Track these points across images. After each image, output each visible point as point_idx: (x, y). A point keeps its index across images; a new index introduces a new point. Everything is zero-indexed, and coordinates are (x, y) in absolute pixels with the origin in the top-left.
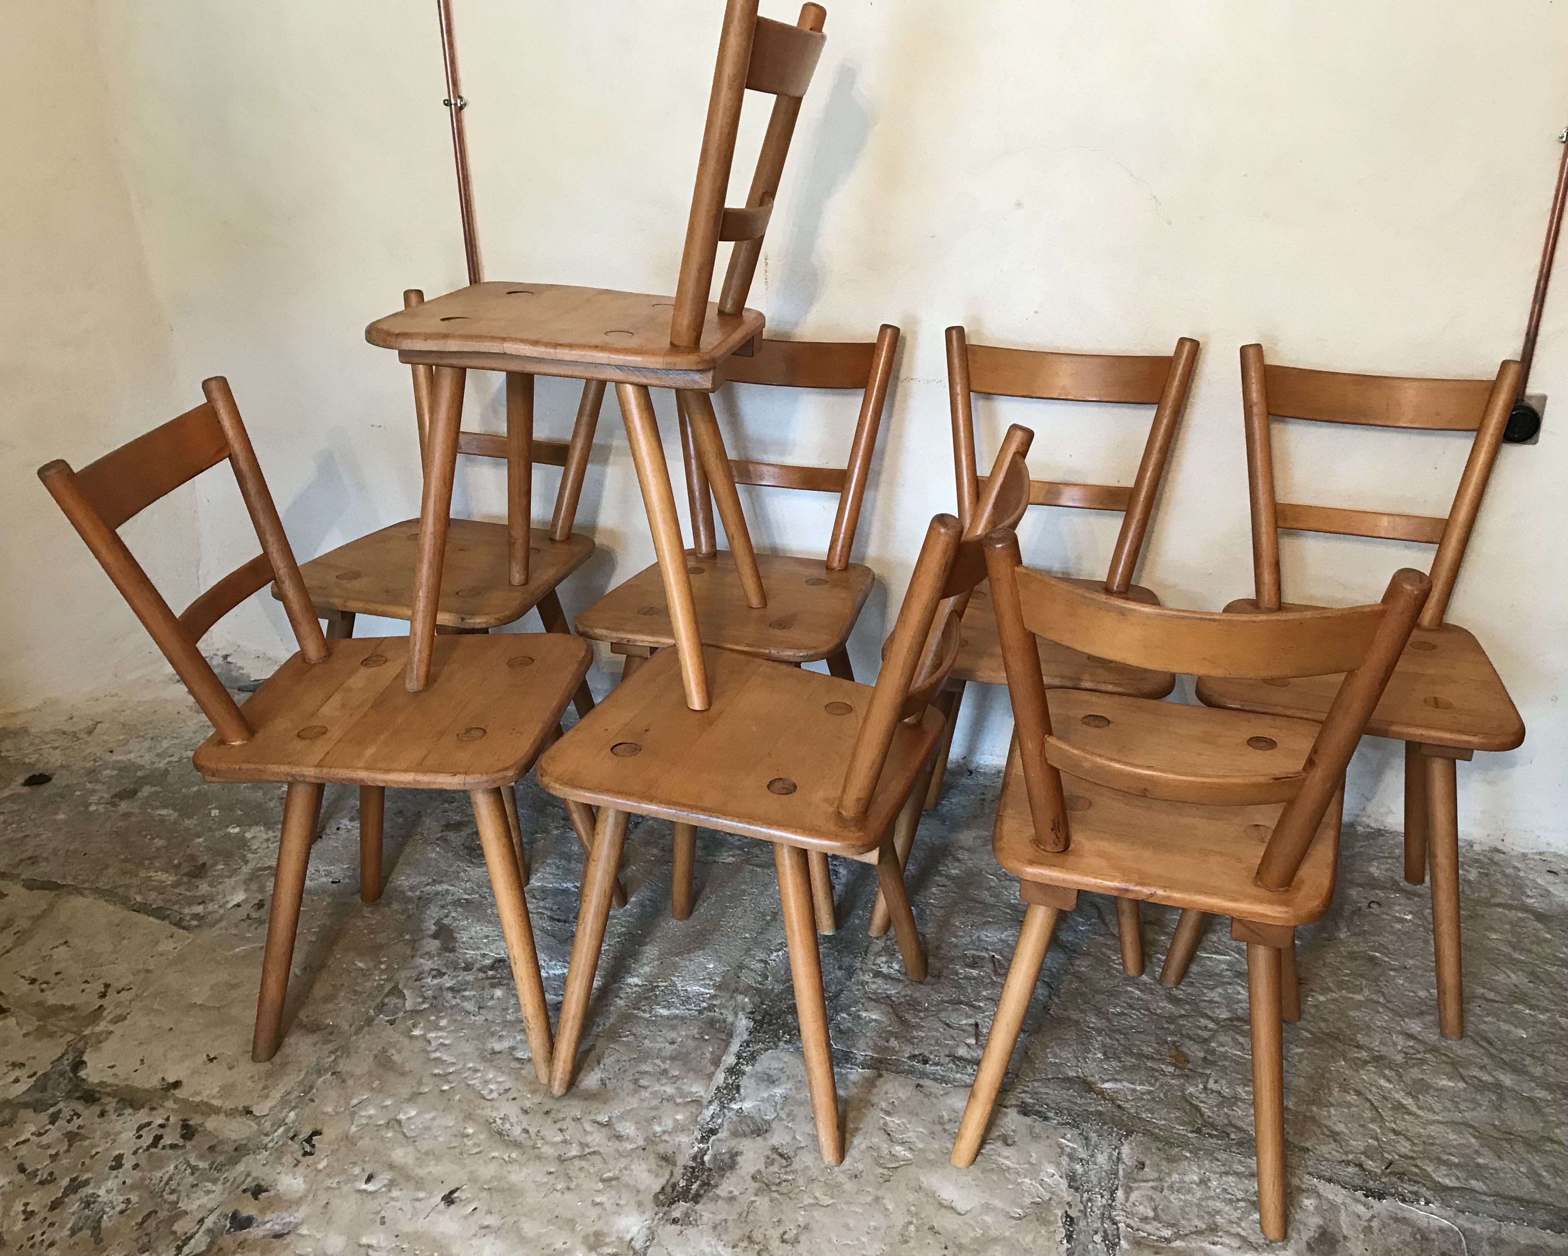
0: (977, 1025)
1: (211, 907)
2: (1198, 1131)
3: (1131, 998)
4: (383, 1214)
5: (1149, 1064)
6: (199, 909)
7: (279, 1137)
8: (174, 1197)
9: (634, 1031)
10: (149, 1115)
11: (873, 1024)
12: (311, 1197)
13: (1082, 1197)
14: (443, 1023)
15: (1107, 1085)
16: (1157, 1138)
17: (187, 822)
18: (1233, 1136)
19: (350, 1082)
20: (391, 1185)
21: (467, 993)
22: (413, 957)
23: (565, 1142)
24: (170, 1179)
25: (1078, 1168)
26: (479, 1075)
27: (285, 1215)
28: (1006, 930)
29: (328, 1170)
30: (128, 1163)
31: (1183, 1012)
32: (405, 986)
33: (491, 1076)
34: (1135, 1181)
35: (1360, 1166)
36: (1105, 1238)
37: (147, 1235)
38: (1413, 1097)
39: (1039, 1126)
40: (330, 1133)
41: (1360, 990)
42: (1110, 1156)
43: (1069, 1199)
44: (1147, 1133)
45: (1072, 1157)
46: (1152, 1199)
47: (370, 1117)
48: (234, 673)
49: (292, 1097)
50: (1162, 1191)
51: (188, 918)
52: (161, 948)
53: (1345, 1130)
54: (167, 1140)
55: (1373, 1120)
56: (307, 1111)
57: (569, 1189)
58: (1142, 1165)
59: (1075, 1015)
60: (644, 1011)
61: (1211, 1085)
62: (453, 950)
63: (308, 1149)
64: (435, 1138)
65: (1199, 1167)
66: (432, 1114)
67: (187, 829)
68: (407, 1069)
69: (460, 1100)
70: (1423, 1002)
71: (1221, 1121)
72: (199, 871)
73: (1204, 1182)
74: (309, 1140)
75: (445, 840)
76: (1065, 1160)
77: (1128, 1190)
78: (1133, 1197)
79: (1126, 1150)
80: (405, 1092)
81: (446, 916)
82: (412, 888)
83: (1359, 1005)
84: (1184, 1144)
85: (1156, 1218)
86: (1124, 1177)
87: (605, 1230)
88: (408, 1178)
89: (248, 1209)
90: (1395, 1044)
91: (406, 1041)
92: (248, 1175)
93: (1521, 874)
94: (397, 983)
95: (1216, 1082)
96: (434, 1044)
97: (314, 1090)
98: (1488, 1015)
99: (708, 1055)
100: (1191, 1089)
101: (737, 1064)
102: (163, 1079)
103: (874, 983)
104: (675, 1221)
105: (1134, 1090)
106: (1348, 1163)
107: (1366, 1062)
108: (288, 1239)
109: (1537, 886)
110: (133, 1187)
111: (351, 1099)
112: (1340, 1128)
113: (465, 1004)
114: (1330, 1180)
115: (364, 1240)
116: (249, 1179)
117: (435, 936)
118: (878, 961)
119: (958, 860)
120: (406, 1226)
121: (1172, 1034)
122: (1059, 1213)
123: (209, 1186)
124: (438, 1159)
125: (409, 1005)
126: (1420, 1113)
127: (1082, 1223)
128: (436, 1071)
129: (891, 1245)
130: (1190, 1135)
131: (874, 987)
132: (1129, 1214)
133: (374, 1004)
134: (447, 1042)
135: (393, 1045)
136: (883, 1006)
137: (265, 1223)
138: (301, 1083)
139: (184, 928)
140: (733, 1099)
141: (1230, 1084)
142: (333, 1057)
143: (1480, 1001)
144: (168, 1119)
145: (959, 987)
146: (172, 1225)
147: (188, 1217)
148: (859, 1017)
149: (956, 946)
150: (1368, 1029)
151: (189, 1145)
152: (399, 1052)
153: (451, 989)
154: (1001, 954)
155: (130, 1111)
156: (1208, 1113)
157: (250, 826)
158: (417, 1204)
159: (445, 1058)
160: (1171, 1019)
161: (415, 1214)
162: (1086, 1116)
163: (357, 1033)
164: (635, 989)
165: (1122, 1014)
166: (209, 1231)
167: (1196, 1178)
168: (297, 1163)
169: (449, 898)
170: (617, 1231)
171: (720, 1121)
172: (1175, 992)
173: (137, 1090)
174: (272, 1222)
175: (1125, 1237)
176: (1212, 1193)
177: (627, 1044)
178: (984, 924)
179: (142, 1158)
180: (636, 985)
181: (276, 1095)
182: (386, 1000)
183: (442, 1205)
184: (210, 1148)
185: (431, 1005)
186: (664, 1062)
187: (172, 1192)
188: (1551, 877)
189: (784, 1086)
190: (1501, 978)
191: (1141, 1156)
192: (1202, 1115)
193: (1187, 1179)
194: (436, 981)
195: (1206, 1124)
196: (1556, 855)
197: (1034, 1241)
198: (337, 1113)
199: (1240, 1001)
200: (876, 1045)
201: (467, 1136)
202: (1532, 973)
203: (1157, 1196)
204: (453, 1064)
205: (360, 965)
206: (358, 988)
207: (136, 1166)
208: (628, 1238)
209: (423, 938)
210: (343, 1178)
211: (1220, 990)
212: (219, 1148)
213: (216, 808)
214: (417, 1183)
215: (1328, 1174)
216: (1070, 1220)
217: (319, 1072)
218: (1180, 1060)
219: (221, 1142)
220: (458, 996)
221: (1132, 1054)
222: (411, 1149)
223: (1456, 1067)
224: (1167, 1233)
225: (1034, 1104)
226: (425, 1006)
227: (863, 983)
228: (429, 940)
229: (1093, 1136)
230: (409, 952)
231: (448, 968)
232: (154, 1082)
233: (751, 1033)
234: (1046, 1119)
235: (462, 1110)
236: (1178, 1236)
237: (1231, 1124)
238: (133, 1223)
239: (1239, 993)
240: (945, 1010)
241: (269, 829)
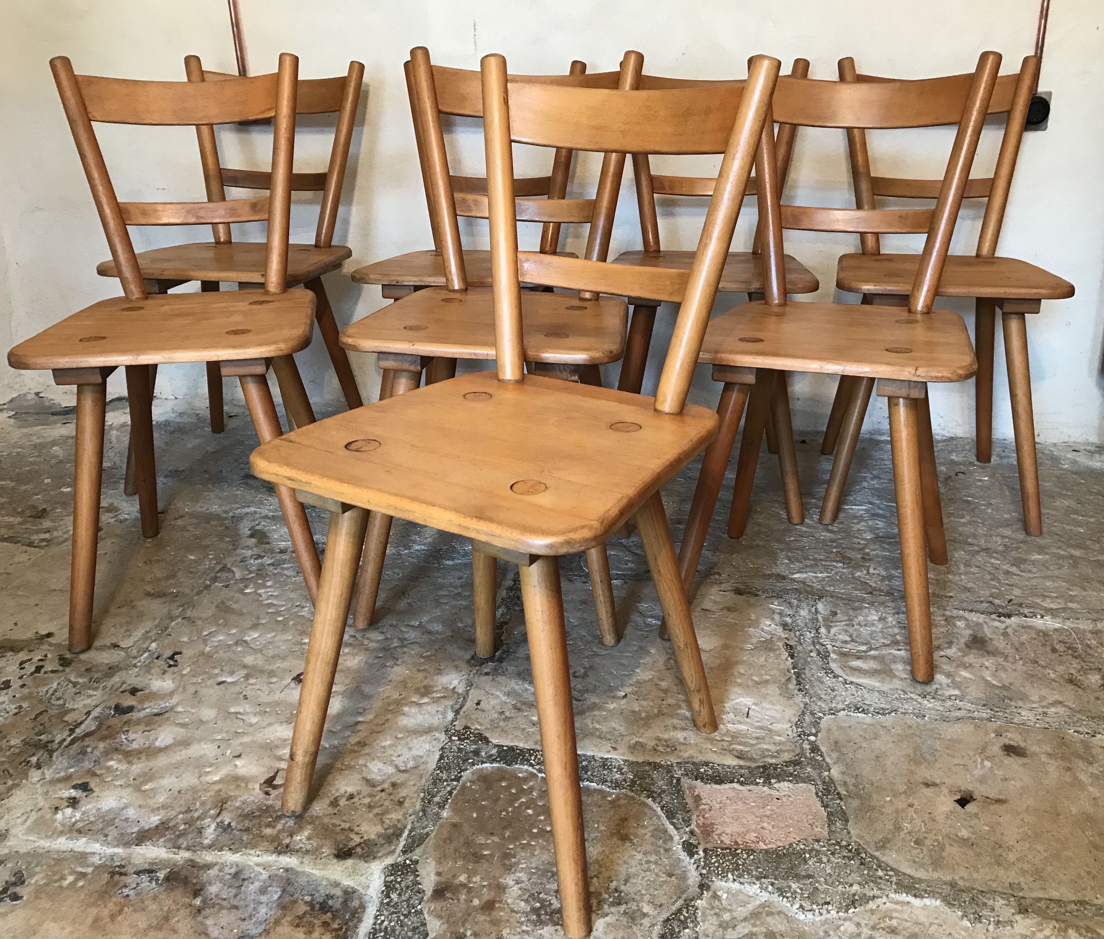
1: (55, 534)
2: (871, 593)
3: (800, 532)
4: (244, 693)
5: (823, 563)
6: (46, 536)
7: (147, 658)
8: (61, 702)
9: (428, 574)
10: (28, 655)
11: (613, 557)
12: (181, 690)
13: (795, 634)
14: (269, 584)
15: (796, 576)
16: (842, 599)
17: (24, 488)
18: (896, 594)
19: (199, 622)
20: (247, 677)
21: (286, 566)
22: (235, 550)
23: (387, 639)
24: (55, 691)
25: (789, 620)
26: (306, 609)
27: (160, 702)
29: (192, 673)
30: (16, 684)
31: (840, 537)
32: (232, 566)
34: (832, 622)
35: (991, 602)
36: (819, 654)
37: (42, 724)
38: (1016, 566)
39: (752, 600)
40: (188, 652)
41: (963, 517)
42: (810, 611)
43: (786, 636)
44: (832, 596)
45: (781, 614)
46: (846, 631)
47: (220, 641)
48: (47, 404)
49: (152, 634)
50: (853, 626)
51: (37, 541)
52: (17, 559)
53: (975, 586)
54: (49, 667)
55: (992, 580)
56: (166, 641)
57: (396, 664)
58: (835, 614)
59: (761, 543)
60: (431, 564)
61: (871, 571)
62: (268, 543)
63: (172, 663)
64: (279, 647)
65: (877, 611)
66: (273, 634)
67: (25, 491)
68: (245, 612)
69: (294, 624)
70: (1007, 520)
71: (885, 588)
72: (42, 514)
73: (882, 620)
74: (172, 658)
75: (247, 484)
76: (777, 617)
77: (828, 628)
78: (833, 631)
79: (820, 607)
80: (248, 624)
81: (258, 525)
82: (226, 512)
83: (964, 524)
84: (863, 600)
85: (853, 641)
86: (824, 621)
87: (431, 683)
88: (262, 672)
89: (128, 701)
90: (996, 542)
91: (241, 596)
92: (124, 683)
93: (1055, 453)
94: (226, 565)
95: (875, 569)
96: (264, 596)
97: (170, 629)
98: (1055, 522)
100: (858, 574)
101: (514, 585)
102: (37, 633)
104: (487, 674)
105: (816, 577)
106: (982, 602)
107: (978, 552)
108: (167, 715)
109: (1067, 459)
110: (23, 698)
111: (202, 631)
112: (970, 585)
113: (286, 572)
114: (971, 611)
115: (232, 710)
116: (125, 686)
117: (251, 536)
120: (264, 698)
121: (835, 548)
122: (781, 644)
123: (91, 692)
124: (284, 658)
125: (238, 576)
126: (1023, 574)
127: (800, 648)
128: (270, 611)
129: (659, 671)
130: (865, 596)
132: (832, 640)
133: (209, 577)
134: (275, 594)
135: (231, 599)
136: (618, 547)
137: (144, 709)
138: (157, 626)
139: (35, 547)
140: (515, 604)
141: (886, 569)
142: (181, 609)
143: (1047, 516)
144: (46, 656)
146: (63, 717)
147: (77, 712)
150: (975, 536)
151: (68, 670)
152: (237, 602)
153: (272, 564)
155: (11, 653)
156: (874, 585)
158: (272, 686)
159: (275, 602)
160: (832, 541)
161: (271, 692)
162: (787, 592)
163: (198, 594)
164: (423, 552)
165: (796, 540)
166: (96, 718)
167: (876, 618)
168: (164, 672)
169: (258, 516)
170: (442, 684)
171: (508, 617)
172: (830, 527)
173: (15, 641)
174: (150, 708)
175: (833, 652)
176: (890, 624)
177: (423, 582)
179: (28, 681)
180: (423, 550)
181: (139, 633)
182: (219, 575)
183: (293, 685)
184: (87, 670)
185: (257, 574)
187: (59, 699)
188: (1075, 453)
190: (1058, 503)
191: (832, 609)
192: (871, 586)
193: (869, 619)
194: (257, 562)
195: (875, 589)
196: (1074, 442)
197: (766, 660)
198: (192, 641)
199: (878, 529)
201: (305, 644)
202: (1078, 499)
203: (851, 630)
204: (283, 606)
205: (192, 557)
206: (193, 570)
207: (23, 686)
208: (452, 687)
209: (241, 538)
210: (204, 676)
211: (863, 524)
212: (94, 669)
213: (48, 478)
214: (269, 673)
215: (970, 608)
216: (789, 647)
217: (172, 619)
218: (845, 560)
219: (96, 666)
220: (278, 568)
221: (809, 559)
222: (259, 656)
223: (1041, 549)
224: (864, 648)
225: (746, 589)
226: (252, 576)
228: (246, 539)
229: (795, 602)
230: (230, 547)
231: (266, 553)
232: (29, 635)
234: (756, 595)
235: (297, 630)
236: (871, 649)
237: (891, 589)
238: (28, 719)
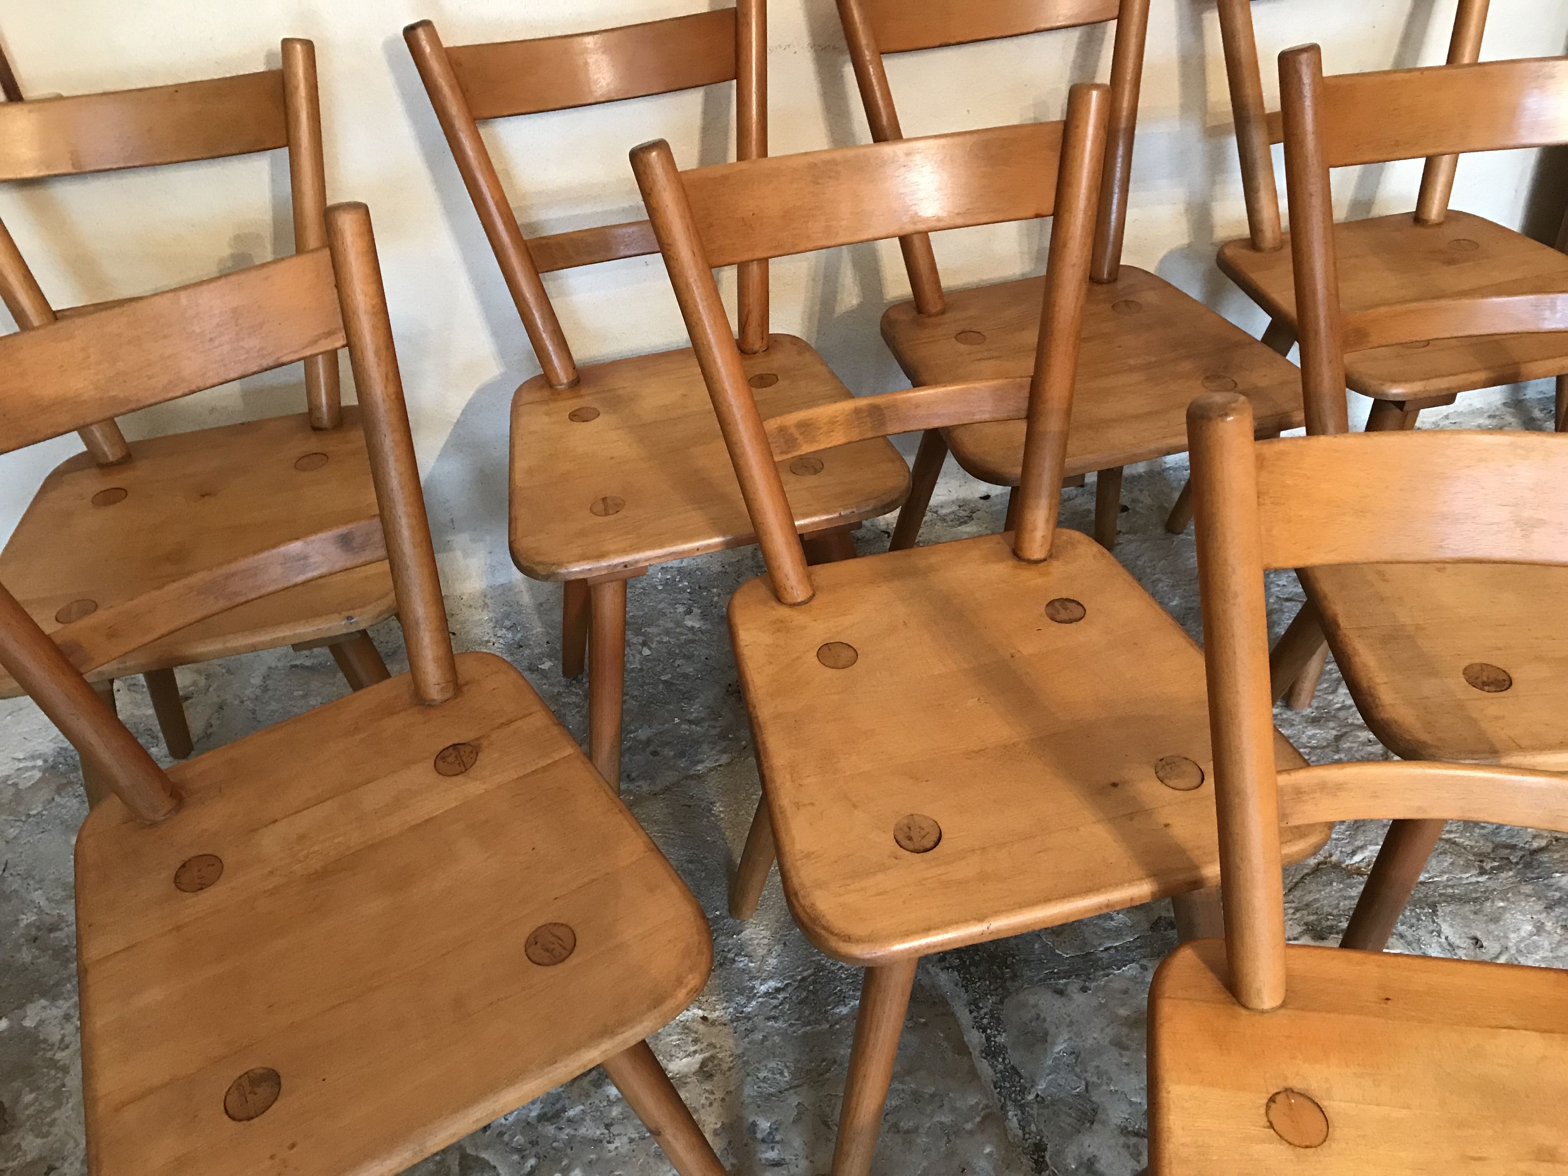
2: (1483, 871)
21: (571, 1113)
42: (1441, 946)
44: (1446, 899)
58: (1478, 942)
65: (1522, 913)
73: (1539, 928)
79: (1446, 929)
84: (1487, 892)
99: (945, 1044)
101: (988, 1039)
130: (1480, 879)
140: (1023, 1091)
157: (21, 1006)
164: (781, 996)
167: (1530, 928)
171: (1035, 1129)
180: (778, 990)
185: (537, 1156)
186: (902, 1082)
189: (1061, 1039)
191: (1466, 930)
193: (1524, 934)
220: (562, 1123)
225: (1319, 921)
226: (532, 1162)
229: (1406, 930)
233: (965, 987)
241: (54, 999)
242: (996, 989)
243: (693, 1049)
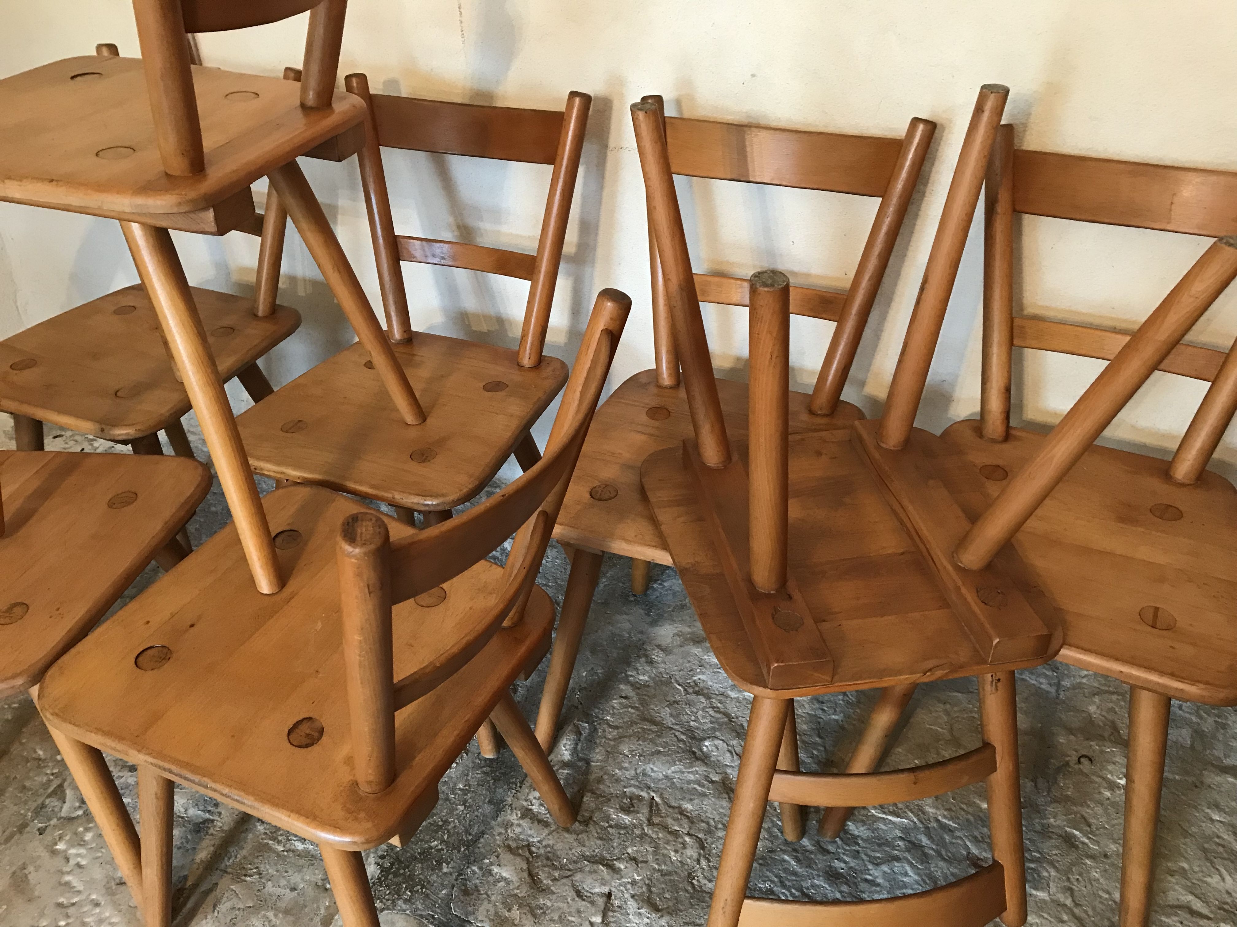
0: (609, 895)
3: (785, 870)
9: (262, 867)
11: (502, 884)
14: (89, 836)
26: (97, 911)
28: (675, 764)
31: (838, 896)
32: (70, 785)
33: (107, 914)
60: (279, 842)
68: (36, 893)
91: (47, 858)
96: (72, 862)
99: (322, 911)
103: (519, 825)
118: (531, 797)
119: (651, 662)
125: (65, 810)
128: (62, 900)
131: (518, 830)
133: (33, 805)
134: (83, 862)
135: (33, 862)
136: (518, 860)
143: (1182, 914)
145: (605, 838)
148: (490, 872)
149: (618, 781)
152: (37, 871)
154: (661, 797)
159: (73, 883)
163: (5, 841)
177: (250, 886)
178: (653, 754)
182: (47, 801)
200: (496, 914)
204: (80, 893)
206: (27, 784)
211: (885, 868)
227: (508, 825)
239: (906, 874)
240: (581, 870)
242: (388, 900)
243: (210, 808)
